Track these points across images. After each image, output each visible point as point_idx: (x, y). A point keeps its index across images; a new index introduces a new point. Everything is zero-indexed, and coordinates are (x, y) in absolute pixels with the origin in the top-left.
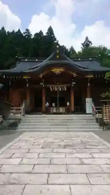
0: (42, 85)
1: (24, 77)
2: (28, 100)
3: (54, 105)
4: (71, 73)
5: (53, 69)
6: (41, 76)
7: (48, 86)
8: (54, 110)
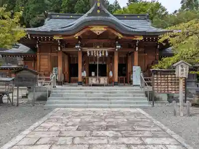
0: (78, 49)
1: (55, 38)
2: (60, 68)
3: (93, 74)
4: (115, 33)
5: (92, 28)
6: (77, 36)
7: (85, 49)
8: (93, 81)
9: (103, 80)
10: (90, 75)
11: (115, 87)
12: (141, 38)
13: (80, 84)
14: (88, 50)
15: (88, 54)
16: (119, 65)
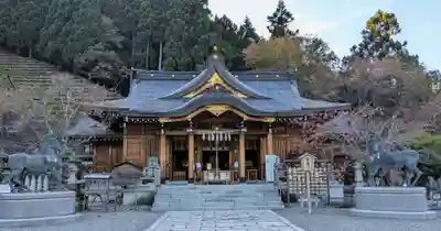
3: (209, 166)
5: (209, 108)
8: (210, 176)
9: (225, 176)
10: (204, 168)
11: (241, 185)
12: (273, 120)
13: (191, 181)
14: (203, 133)
15: (204, 137)
16: (247, 152)
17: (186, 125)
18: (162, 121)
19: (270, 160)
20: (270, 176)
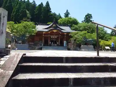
3: (52, 43)
4: (59, 32)
5: (53, 31)
6: (49, 32)
7: (50, 36)
9: (56, 45)
13: (49, 46)
17: (48, 34)
18: (43, 33)
19: (65, 42)
20: (65, 45)
